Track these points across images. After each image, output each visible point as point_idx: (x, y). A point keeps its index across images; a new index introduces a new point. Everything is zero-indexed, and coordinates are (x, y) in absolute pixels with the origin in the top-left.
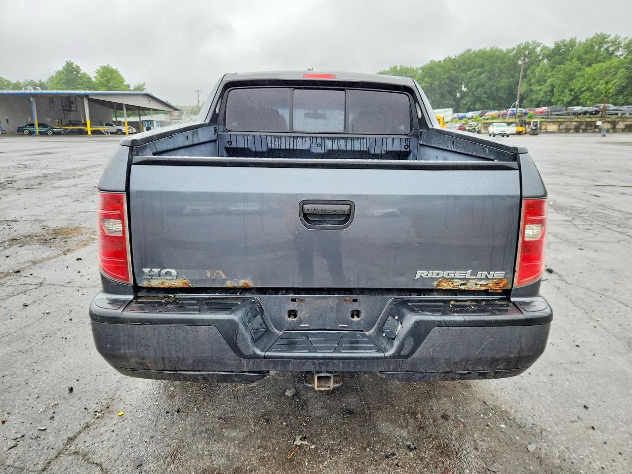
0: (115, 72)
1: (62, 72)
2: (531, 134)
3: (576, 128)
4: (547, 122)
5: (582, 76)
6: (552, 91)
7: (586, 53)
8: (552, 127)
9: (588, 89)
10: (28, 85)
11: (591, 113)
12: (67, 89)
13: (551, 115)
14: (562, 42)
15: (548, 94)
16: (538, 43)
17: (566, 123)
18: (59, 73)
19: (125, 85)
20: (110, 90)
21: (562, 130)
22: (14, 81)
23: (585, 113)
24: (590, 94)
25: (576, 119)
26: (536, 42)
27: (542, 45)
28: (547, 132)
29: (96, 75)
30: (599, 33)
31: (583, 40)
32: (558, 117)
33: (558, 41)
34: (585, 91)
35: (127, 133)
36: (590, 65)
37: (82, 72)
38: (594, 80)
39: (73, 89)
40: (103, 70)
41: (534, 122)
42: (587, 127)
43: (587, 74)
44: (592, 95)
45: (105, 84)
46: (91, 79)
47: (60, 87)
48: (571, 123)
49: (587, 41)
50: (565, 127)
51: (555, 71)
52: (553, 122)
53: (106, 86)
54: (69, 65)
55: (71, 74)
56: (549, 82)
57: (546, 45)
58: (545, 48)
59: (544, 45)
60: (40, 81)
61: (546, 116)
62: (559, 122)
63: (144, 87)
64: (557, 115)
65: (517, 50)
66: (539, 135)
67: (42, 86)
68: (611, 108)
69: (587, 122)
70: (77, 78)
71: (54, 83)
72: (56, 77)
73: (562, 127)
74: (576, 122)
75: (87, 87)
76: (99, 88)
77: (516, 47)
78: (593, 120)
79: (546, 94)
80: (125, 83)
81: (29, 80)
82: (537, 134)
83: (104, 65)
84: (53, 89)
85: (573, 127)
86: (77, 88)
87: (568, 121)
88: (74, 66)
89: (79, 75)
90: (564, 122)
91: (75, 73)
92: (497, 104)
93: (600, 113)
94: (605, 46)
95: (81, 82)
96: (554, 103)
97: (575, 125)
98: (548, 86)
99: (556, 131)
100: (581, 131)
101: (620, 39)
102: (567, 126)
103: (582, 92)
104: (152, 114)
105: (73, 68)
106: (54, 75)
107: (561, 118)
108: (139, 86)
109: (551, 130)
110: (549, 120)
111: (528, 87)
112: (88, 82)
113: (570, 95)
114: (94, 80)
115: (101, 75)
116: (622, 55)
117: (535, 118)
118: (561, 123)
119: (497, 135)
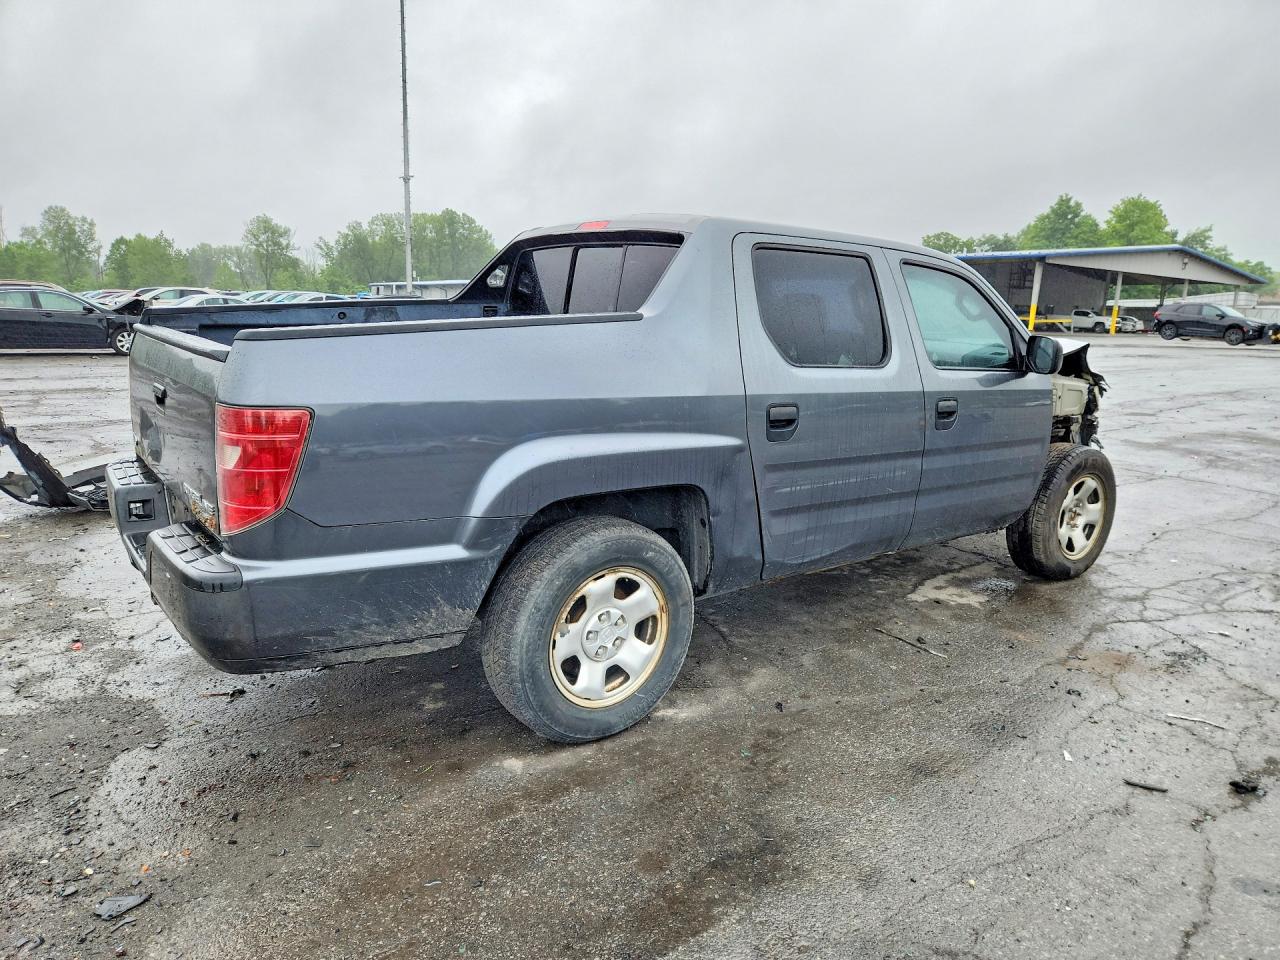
0: (1151, 208)
1: (1048, 217)
10: (984, 243)
12: (1047, 247)
18: (1042, 219)
19: (1167, 233)
20: (1130, 244)
22: (964, 239)
29: (1109, 216)
35: (1113, 331)
37: (1083, 214)
39: (1058, 247)
40: (1126, 207)
45: (1123, 232)
46: (1097, 225)
47: (1035, 244)
53: (1122, 237)
54: (1064, 202)
55: (1064, 219)
60: (1006, 236)
63: (1210, 234)
67: (1007, 244)
70: (1072, 226)
71: (1029, 236)
72: (1035, 226)
75: (1086, 241)
76: (1108, 242)
80: (1167, 229)
81: (987, 235)
83: (1130, 197)
84: (1023, 249)
86: (1066, 245)
88: (1072, 203)
89: (1077, 220)
91: (1069, 217)
95: (1076, 232)
104: (1185, 292)
105: (1069, 207)
106: (1033, 223)
108: (1199, 231)
112: (1091, 232)
114: (1103, 226)
115: (1120, 216)
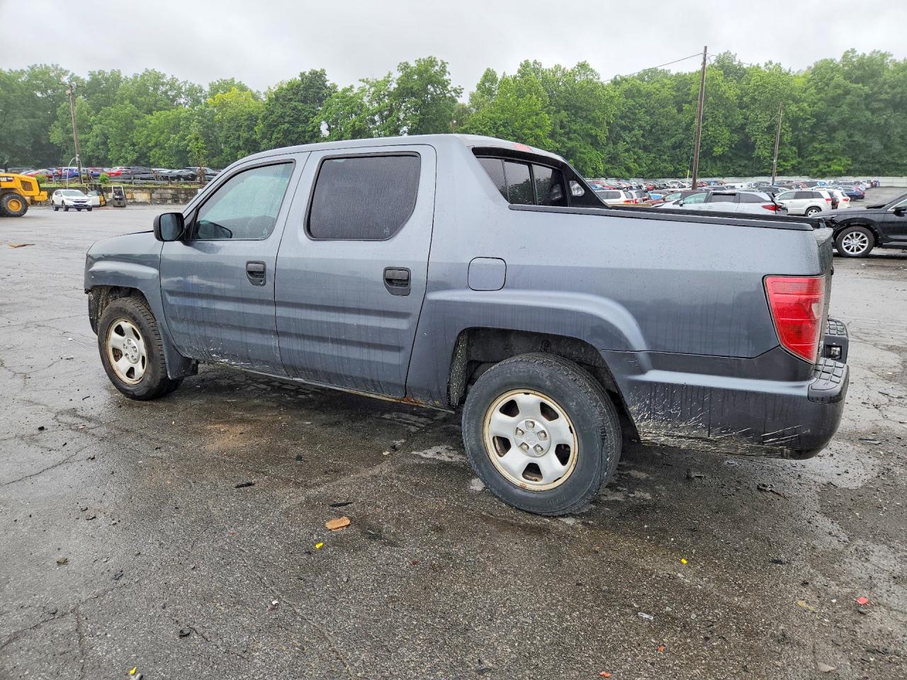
2: (114, 206)
3: (173, 198)
4: (131, 188)
5: (144, 126)
6: (105, 143)
7: (140, 94)
8: (142, 196)
9: (156, 145)
11: (186, 178)
13: (134, 178)
14: (99, 74)
15: (100, 147)
16: (61, 69)
17: (159, 191)
21: (156, 200)
23: (179, 177)
24: (161, 152)
25: (170, 186)
26: (59, 67)
27: (70, 74)
28: (135, 203)
30: (150, 69)
31: (130, 76)
32: (144, 181)
33: (95, 72)
34: (153, 147)
36: (150, 112)
38: (162, 133)
41: (114, 188)
42: (187, 196)
43: (150, 123)
44: (164, 154)
48: (165, 191)
49: (136, 77)
50: (158, 196)
51: (102, 114)
52: (141, 189)
56: (97, 129)
57: (76, 75)
58: (74, 78)
59: (73, 74)
61: (129, 181)
62: (149, 189)
64: (142, 179)
65: (29, 75)
66: (128, 207)
68: (209, 172)
69: (186, 189)
73: (154, 196)
74: (171, 189)
77: (26, 69)
78: (192, 187)
79: (97, 147)
82: (125, 206)
85: (170, 196)
87: (161, 188)
90: (156, 189)
92: (16, 159)
93: (198, 178)
94: (162, 89)
96: (114, 161)
97: (171, 194)
98: (97, 136)
99: (148, 201)
100: (181, 202)
101: (178, 82)
102: (161, 194)
103: (150, 149)
107: (149, 184)
109: (140, 200)
110: (133, 186)
111: (64, 134)
113: (134, 150)
116: (187, 104)
117: (111, 182)
118: (152, 191)
119: (71, 207)
